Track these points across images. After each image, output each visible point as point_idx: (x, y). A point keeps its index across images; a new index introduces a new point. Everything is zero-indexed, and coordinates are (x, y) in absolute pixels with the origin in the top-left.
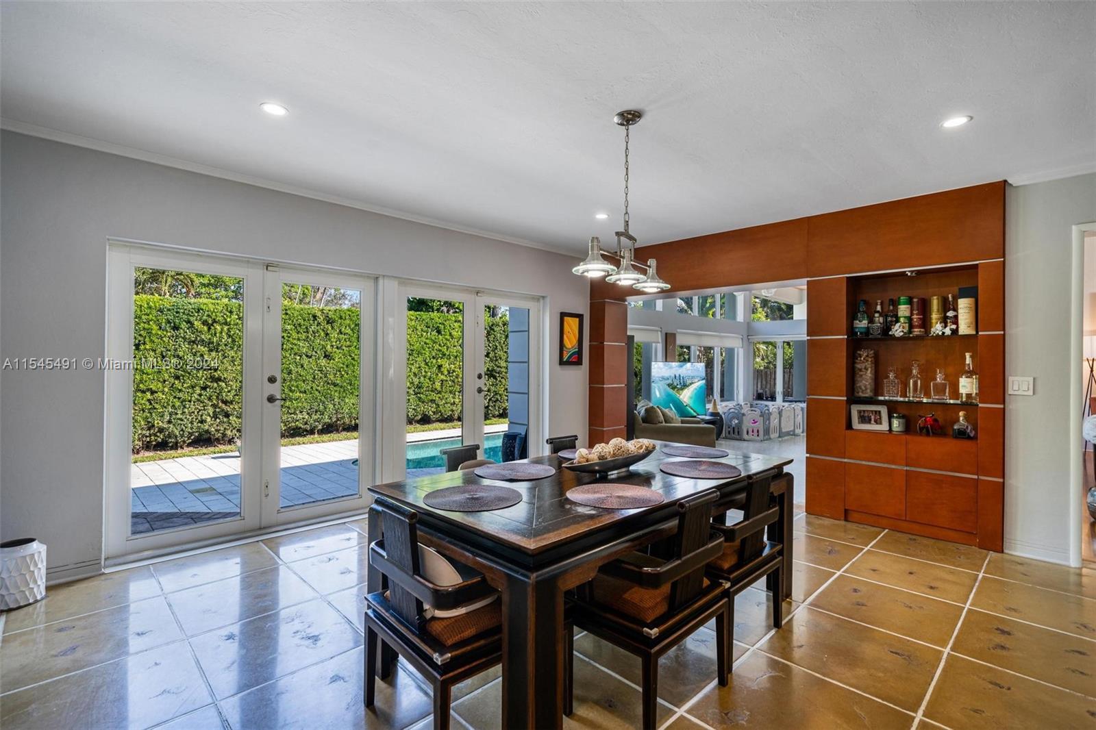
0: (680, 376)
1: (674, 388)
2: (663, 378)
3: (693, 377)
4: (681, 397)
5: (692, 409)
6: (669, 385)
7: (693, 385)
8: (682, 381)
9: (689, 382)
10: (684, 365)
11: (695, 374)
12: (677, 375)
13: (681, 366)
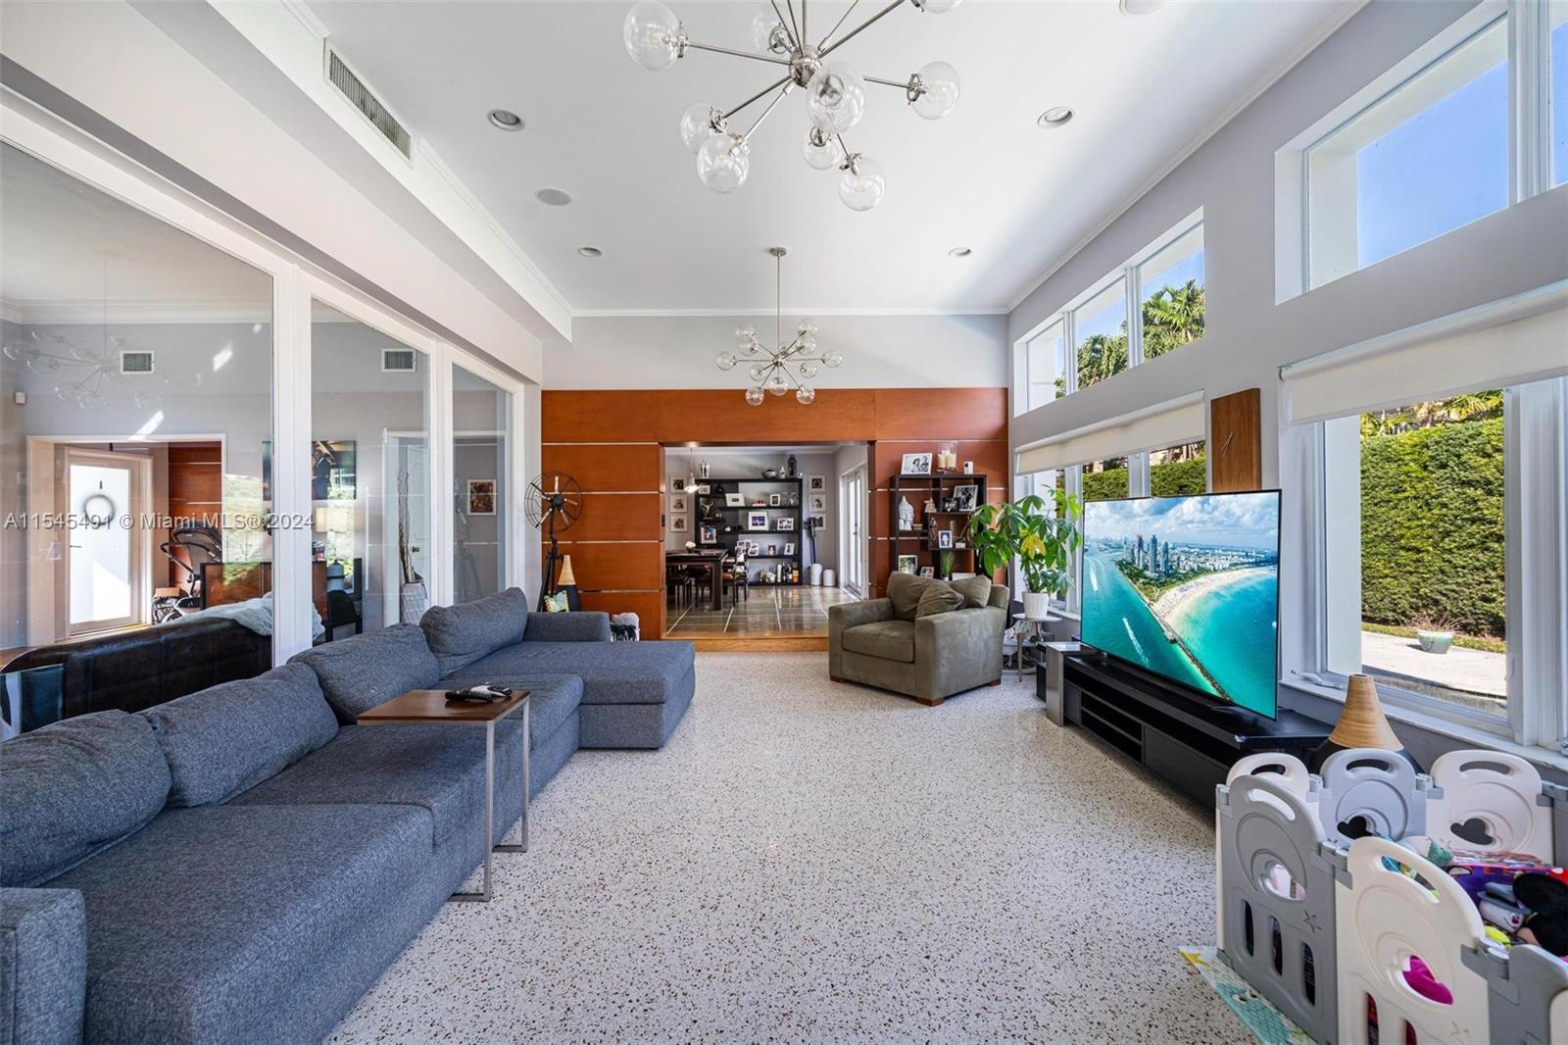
0: (1154, 541)
1: (1135, 575)
2: (1110, 546)
3: (1205, 551)
4: (1157, 607)
5: (1194, 660)
6: (1122, 565)
7: (1201, 579)
8: (1160, 559)
9: (1186, 565)
10: (1171, 506)
11: (1223, 538)
12: (1147, 540)
13: (1160, 511)
